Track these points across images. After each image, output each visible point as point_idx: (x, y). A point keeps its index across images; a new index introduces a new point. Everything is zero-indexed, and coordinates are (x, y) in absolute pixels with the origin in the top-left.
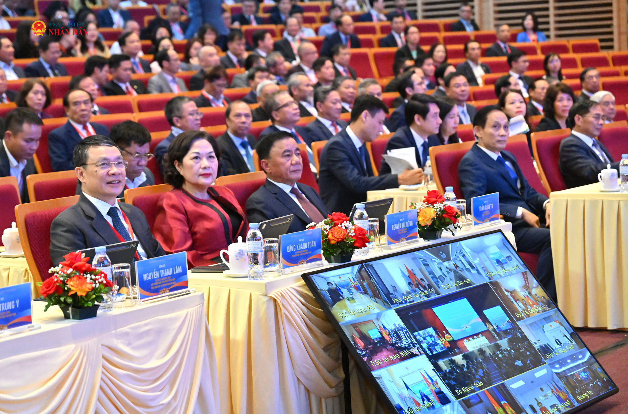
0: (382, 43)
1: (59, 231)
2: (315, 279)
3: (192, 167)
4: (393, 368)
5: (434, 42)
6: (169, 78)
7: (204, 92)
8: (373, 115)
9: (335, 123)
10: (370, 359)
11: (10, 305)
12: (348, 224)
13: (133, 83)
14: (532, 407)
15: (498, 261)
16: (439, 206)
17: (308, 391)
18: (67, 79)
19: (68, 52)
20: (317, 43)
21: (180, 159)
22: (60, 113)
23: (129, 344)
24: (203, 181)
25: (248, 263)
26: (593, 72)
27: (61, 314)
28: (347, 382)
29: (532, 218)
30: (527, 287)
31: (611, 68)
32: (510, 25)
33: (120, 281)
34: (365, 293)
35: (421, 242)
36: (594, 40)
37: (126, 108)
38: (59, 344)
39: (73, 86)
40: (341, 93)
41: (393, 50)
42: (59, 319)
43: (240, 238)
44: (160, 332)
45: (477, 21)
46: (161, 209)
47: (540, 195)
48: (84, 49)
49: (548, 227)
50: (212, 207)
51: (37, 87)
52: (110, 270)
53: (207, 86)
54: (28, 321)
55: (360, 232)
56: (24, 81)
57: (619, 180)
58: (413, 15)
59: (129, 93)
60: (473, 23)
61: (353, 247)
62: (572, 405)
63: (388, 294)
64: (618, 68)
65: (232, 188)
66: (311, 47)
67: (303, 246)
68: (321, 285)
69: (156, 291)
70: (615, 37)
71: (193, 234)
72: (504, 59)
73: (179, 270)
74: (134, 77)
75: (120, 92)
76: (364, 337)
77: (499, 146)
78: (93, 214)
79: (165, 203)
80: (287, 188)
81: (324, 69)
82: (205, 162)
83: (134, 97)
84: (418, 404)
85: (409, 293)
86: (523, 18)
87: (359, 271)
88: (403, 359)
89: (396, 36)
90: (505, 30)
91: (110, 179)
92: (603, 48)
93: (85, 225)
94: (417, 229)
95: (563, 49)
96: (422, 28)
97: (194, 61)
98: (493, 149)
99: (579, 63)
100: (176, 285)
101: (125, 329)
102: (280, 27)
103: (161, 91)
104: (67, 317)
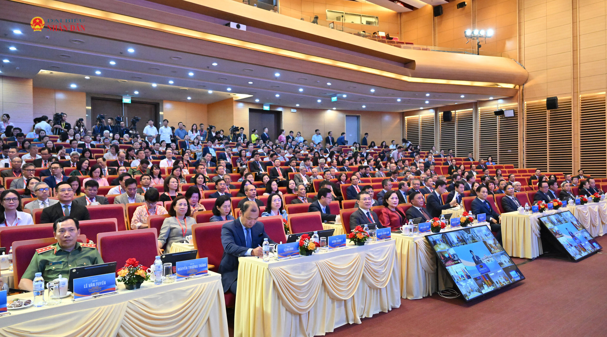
0: (444, 164)
1: (353, 218)
2: (429, 238)
3: (391, 201)
4: (452, 266)
5: (460, 164)
6: (381, 173)
7: (391, 177)
8: (442, 187)
9: (431, 188)
10: (445, 263)
11: (340, 241)
12: (439, 221)
13: (370, 174)
14: (497, 282)
15: (485, 235)
16: (467, 217)
17: (425, 271)
18: (352, 172)
19: (352, 164)
20: (424, 163)
21: (387, 199)
22: (350, 182)
23: (373, 254)
24: (394, 205)
25: (408, 231)
26: (513, 175)
27: (354, 243)
28: (437, 270)
29: (495, 221)
30: (495, 244)
31: (518, 174)
32: (484, 160)
33: (371, 235)
34: (444, 242)
35: (461, 228)
36: (512, 165)
37: (368, 181)
38: (353, 252)
39: (354, 174)
40: (433, 179)
41: (448, 166)
42: (353, 245)
43: (406, 224)
44: (382, 251)
45: (474, 158)
46: (381, 213)
47: (497, 214)
48: (356, 163)
49: (500, 224)
50: (396, 213)
51: (344, 175)
52: (368, 232)
53: (393, 175)
54: (345, 245)
55: (443, 224)
56: (340, 172)
57: (525, 211)
58: (454, 156)
59: (369, 177)
60: (473, 158)
61: (441, 228)
62: (510, 282)
63: (451, 243)
64: (520, 174)
65: (402, 207)
66: (423, 165)
67: (425, 227)
68: (431, 239)
69: (382, 239)
70: (519, 164)
71: (390, 221)
72: (482, 170)
73: (388, 233)
74: (370, 172)
75: (367, 177)
76: (444, 256)
77: (484, 198)
78: (362, 214)
79: (383, 211)
80: (418, 209)
81: (427, 172)
82: (395, 200)
83: (370, 178)
84: (460, 278)
85: (457, 243)
86: (488, 158)
87: (442, 236)
88: (456, 264)
89: (449, 162)
90: (483, 161)
91: (367, 204)
92: (515, 167)
93: (360, 216)
94: (460, 224)
95: (502, 167)
96: (456, 160)
97: (388, 168)
98: (482, 199)
99: (507, 172)
100: (387, 237)
101: (372, 249)
102: (413, 158)
103: (379, 177)
104: (356, 245)
